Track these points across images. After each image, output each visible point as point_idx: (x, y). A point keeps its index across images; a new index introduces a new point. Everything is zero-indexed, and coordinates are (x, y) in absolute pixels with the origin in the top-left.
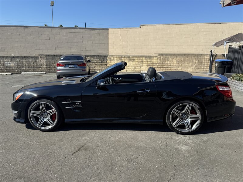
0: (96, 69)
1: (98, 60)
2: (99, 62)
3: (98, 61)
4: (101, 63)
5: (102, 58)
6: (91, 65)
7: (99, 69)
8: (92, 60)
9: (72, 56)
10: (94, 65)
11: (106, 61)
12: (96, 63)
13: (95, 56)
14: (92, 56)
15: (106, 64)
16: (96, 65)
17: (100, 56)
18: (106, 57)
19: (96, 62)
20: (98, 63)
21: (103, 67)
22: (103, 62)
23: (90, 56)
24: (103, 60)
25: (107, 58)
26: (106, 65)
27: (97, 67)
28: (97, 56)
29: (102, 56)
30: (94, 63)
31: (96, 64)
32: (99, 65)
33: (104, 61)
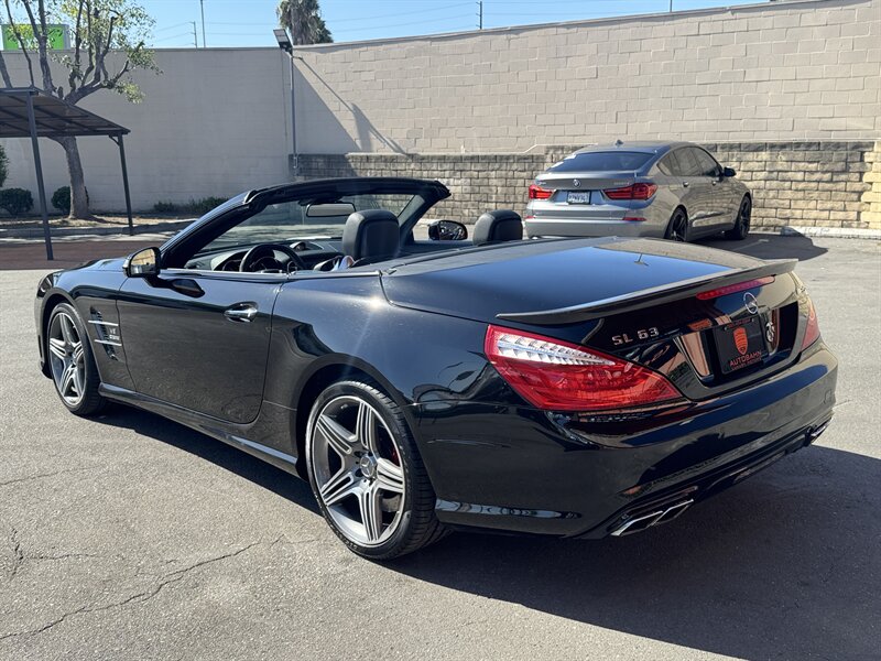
0: (798, 213)
1: (813, 166)
2: (817, 176)
3: (812, 172)
4: (828, 186)
5: (834, 158)
6: (771, 194)
7: (814, 214)
8: (780, 168)
9: (616, 148)
10: (789, 194)
11: (861, 174)
12: (801, 186)
13: (798, 145)
14: (783, 146)
15: (858, 186)
16: (800, 195)
17: (828, 145)
18: (860, 149)
19: (800, 176)
20: (813, 185)
21: (839, 205)
22: (843, 177)
23: (773, 146)
24: (840, 166)
25: (868, 157)
26: (860, 193)
27: (801, 204)
28: (810, 145)
29: (838, 146)
30: (787, 184)
31: (797, 190)
32: (815, 195)
33: (845, 171)
